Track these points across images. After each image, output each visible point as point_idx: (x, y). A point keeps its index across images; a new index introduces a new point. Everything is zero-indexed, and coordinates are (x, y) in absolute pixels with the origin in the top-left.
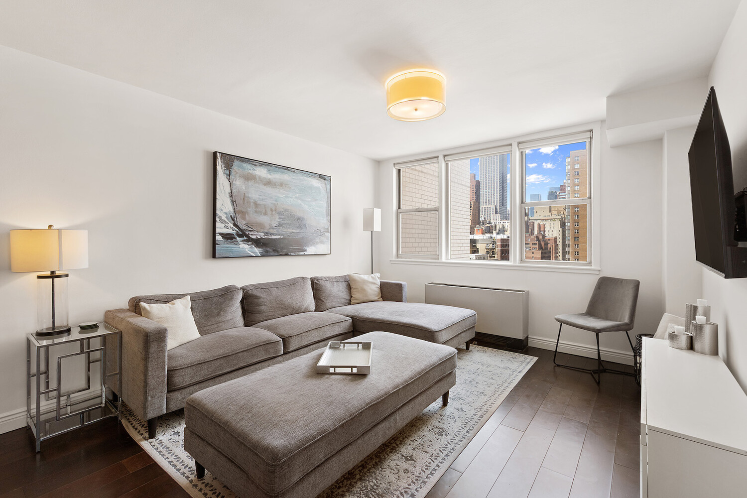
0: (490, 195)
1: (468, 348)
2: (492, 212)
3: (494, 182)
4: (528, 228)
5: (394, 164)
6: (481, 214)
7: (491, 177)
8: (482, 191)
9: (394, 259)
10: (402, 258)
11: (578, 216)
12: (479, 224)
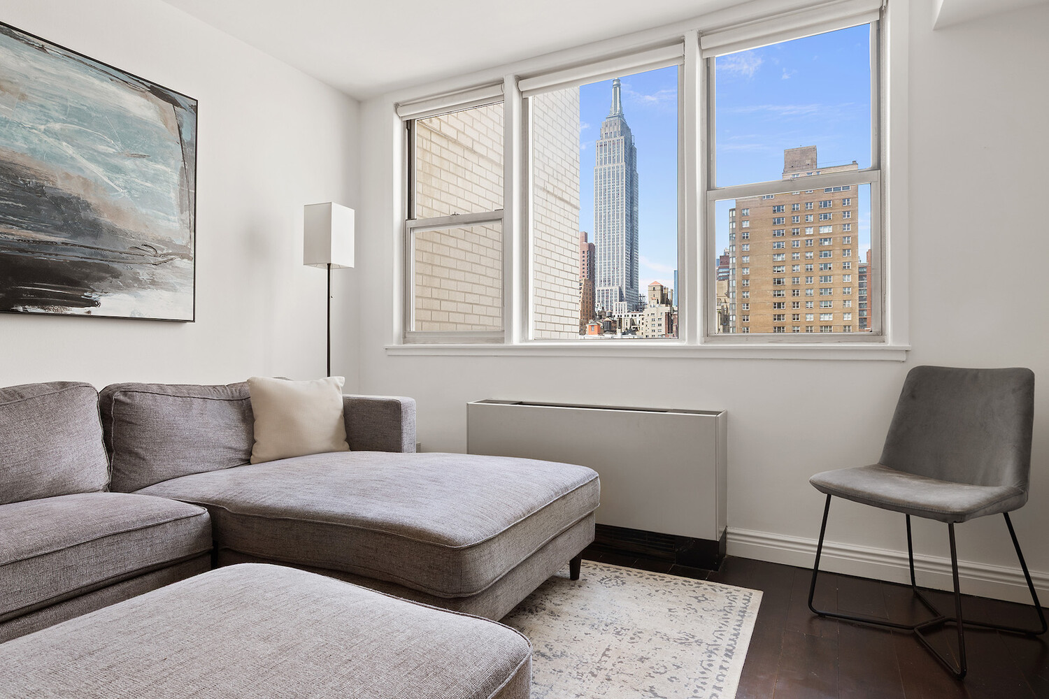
0: (612, 269)
1: (575, 574)
2: (614, 299)
3: (618, 248)
4: (672, 325)
5: (397, 105)
6: (596, 301)
7: (613, 239)
8: (598, 261)
9: (395, 345)
10: (414, 342)
11: (747, 305)
12: (593, 317)
